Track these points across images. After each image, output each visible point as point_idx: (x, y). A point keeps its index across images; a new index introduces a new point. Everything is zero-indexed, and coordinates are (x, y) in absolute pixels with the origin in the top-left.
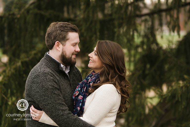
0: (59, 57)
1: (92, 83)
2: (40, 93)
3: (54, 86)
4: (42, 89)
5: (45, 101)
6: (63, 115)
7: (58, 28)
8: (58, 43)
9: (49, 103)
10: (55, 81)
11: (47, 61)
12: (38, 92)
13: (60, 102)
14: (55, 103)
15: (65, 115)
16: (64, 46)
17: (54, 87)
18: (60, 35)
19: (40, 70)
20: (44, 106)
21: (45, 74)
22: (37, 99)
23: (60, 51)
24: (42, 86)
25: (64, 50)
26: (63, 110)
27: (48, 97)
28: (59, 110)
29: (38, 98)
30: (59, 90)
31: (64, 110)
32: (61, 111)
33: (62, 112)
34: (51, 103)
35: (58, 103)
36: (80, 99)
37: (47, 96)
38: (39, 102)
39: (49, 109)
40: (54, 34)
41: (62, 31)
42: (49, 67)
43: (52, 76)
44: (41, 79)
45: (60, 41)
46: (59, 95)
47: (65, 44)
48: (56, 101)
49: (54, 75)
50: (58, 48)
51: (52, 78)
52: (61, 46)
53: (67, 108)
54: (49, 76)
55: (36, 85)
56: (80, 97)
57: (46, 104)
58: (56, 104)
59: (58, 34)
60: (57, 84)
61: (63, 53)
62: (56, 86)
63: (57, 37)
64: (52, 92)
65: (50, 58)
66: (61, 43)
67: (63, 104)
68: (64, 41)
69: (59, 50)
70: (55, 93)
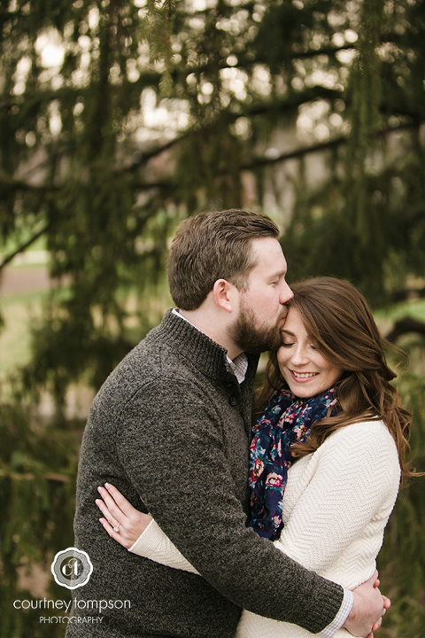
0: (229, 330)
1: (302, 427)
2: (152, 454)
3: (206, 434)
4: (163, 441)
5: (169, 483)
6: (228, 541)
7: (214, 233)
8: (223, 284)
9: (182, 494)
10: (209, 416)
11: (177, 338)
12: (149, 446)
13: (220, 491)
14: (204, 495)
15: (236, 542)
16: (245, 291)
17: (207, 439)
18: (227, 253)
19: (157, 369)
20: (163, 502)
21: (176, 385)
22: (137, 473)
23: (230, 312)
24: (167, 427)
25: (245, 306)
26: (228, 523)
27: (184, 472)
28: (216, 521)
29: (144, 472)
30: (220, 446)
31: (234, 525)
32: (221, 525)
33: (227, 531)
34: (189, 495)
35: (215, 497)
36: (274, 485)
37: (178, 466)
38: (145, 484)
39: (182, 513)
40: (204, 254)
41: (229, 239)
42: (184, 363)
43: (200, 396)
44: (163, 402)
45: (229, 276)
46: (221, 467)
47: (245, 284)
48: (207, 489)
49: (206, 394)
50: (223, 302)
51: (200, 402)
52: (233, 292)
53: (244, 514)
54: (190, 394)
55: (143, 423)
56: (274, 479)
57: (170, 496)
58: (207, 499)
59: (218, 253)
60: (216, 426)
61: (242, 316)
62: (213, 432)
63: (218, 265)
64: (199, 454)
65: (186, 330)
66: (234, 283)
67: (229, 501)
68: (243, 273)
69: (229, 307)
70: (206, 460)
